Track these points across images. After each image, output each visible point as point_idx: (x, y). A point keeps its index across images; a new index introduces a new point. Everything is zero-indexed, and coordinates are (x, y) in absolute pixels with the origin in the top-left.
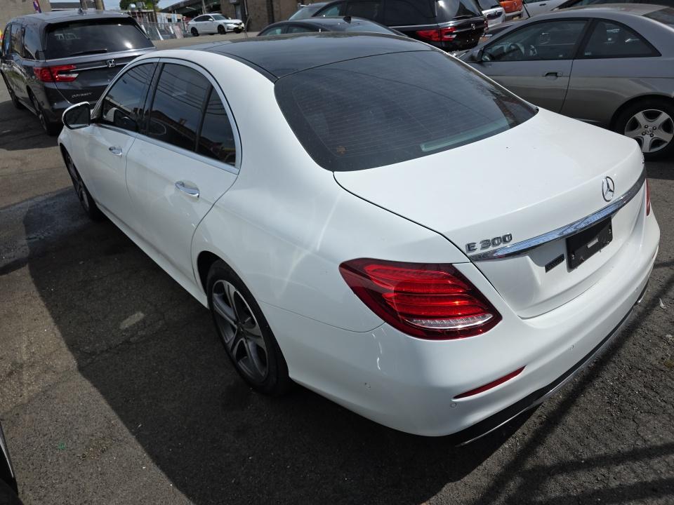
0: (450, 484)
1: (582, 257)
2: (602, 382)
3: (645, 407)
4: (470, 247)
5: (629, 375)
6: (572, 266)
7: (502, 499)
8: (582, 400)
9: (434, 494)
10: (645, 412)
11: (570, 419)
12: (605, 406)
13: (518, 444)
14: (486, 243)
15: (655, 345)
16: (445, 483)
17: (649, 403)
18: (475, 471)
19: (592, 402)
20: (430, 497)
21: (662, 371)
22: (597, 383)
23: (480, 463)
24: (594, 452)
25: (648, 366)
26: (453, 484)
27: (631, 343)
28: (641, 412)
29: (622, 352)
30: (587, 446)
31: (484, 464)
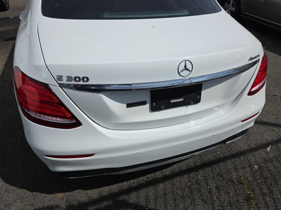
0: (80, 191)
1: (163, 107)
2: (196, 175)
3: (205, 197)
4: (60, 78)
5: (213, 177)
6: (153, 109)
7: (95, 207)
8: (177, 179)
9: (69, 191)
10: (202, 199)
11: (161, 186)
12: (186, 187)
13: (127, 186)
14: (69, 78)
15: (244, 168)
16: (78, 189)
17: (209, 196)
18: (96, 190)
19: (181, 182)
20: (66, 192)
21: (233, 183)
22: (192, 175)
23: (101, 187)
24: (157, 207)
25: (228, 177)
26: (81, 191)
27: (231, 162)
28: (200, 199)
29: (221, 164)
30: (156, 203)
31: (103, 188)
